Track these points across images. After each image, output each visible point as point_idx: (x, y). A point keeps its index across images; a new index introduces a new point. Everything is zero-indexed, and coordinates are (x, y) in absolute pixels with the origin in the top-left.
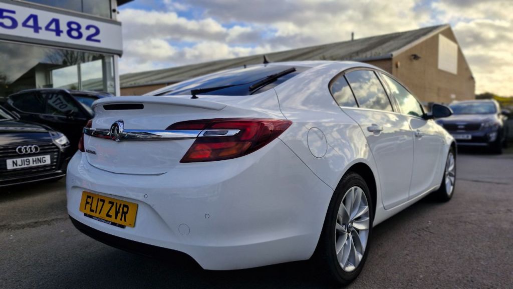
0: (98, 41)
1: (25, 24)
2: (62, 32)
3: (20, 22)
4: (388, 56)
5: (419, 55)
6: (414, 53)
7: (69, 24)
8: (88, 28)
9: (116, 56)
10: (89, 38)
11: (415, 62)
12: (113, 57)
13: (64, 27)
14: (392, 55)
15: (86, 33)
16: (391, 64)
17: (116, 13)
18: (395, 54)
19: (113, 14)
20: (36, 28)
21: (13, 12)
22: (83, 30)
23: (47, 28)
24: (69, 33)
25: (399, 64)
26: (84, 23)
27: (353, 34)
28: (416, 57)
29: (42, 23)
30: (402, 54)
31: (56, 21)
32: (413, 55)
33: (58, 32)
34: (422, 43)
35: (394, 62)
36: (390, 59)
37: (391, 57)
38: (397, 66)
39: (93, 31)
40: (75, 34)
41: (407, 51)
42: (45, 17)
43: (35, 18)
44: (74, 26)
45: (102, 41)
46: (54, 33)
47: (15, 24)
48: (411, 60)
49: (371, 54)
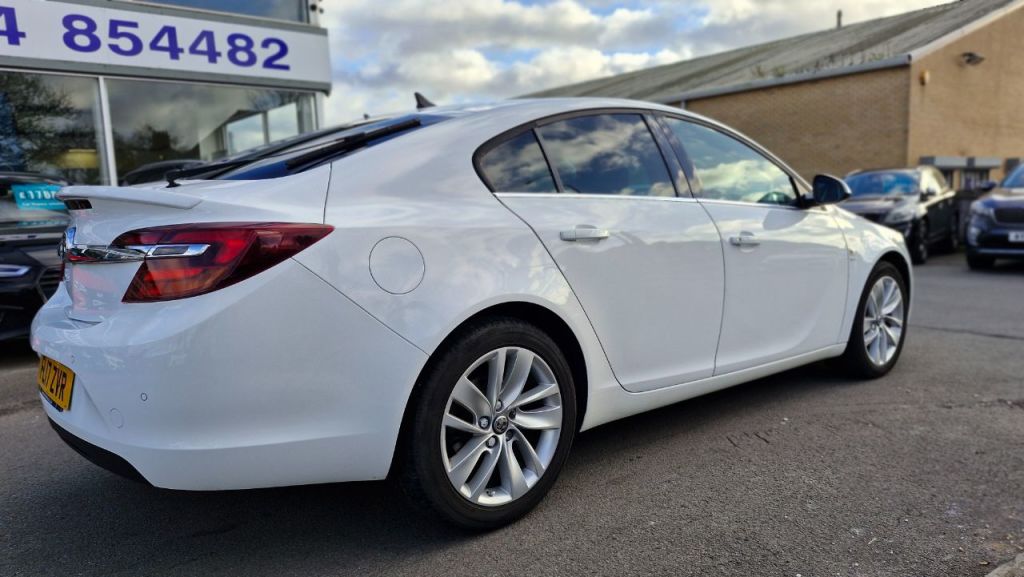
0: (286, 68)
1: (154, 46)
2: (219, 54)
3: (146, 41)
4: (901, 59)
5: (980, 54)
6: (968, 51)
7: (232, 39)
8: (266, 43)
9: (319, 95)
10: (269, 63)
11: (973, 71)
12: (314, 95)
13: (222, 46)
14: (910, 57)
15: (262, 54)
16: (908, 78)
17: (318, 11)
18: (917, 54)
19: (312, 14)
20: (174, 51)
21: (134, 25)
22: (257, 49)
23: (193, 50)
24: (232, 56)
25: (927, 77)
26: (258, 34)
27: (839, 15)
28: (972, 59)
29: (184, 41)
30: (936, 53)
31: (208, 35)
32: (965, 55)
33: (213, 55)
34: (993, 24)
35: (914, 72)
36: (905, 67)
37: (907, 61)
38: (922, 82)
39: (274, 49)
40: (242, 56)
41: (949, 46)
42: (188, 30)
43: (170, 31)
44: (240, 43)
45: (292, 68)
46: (205, 58)
47: (137, 47)
48: (960, 65)
49: (863, 58)
